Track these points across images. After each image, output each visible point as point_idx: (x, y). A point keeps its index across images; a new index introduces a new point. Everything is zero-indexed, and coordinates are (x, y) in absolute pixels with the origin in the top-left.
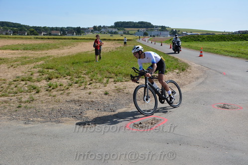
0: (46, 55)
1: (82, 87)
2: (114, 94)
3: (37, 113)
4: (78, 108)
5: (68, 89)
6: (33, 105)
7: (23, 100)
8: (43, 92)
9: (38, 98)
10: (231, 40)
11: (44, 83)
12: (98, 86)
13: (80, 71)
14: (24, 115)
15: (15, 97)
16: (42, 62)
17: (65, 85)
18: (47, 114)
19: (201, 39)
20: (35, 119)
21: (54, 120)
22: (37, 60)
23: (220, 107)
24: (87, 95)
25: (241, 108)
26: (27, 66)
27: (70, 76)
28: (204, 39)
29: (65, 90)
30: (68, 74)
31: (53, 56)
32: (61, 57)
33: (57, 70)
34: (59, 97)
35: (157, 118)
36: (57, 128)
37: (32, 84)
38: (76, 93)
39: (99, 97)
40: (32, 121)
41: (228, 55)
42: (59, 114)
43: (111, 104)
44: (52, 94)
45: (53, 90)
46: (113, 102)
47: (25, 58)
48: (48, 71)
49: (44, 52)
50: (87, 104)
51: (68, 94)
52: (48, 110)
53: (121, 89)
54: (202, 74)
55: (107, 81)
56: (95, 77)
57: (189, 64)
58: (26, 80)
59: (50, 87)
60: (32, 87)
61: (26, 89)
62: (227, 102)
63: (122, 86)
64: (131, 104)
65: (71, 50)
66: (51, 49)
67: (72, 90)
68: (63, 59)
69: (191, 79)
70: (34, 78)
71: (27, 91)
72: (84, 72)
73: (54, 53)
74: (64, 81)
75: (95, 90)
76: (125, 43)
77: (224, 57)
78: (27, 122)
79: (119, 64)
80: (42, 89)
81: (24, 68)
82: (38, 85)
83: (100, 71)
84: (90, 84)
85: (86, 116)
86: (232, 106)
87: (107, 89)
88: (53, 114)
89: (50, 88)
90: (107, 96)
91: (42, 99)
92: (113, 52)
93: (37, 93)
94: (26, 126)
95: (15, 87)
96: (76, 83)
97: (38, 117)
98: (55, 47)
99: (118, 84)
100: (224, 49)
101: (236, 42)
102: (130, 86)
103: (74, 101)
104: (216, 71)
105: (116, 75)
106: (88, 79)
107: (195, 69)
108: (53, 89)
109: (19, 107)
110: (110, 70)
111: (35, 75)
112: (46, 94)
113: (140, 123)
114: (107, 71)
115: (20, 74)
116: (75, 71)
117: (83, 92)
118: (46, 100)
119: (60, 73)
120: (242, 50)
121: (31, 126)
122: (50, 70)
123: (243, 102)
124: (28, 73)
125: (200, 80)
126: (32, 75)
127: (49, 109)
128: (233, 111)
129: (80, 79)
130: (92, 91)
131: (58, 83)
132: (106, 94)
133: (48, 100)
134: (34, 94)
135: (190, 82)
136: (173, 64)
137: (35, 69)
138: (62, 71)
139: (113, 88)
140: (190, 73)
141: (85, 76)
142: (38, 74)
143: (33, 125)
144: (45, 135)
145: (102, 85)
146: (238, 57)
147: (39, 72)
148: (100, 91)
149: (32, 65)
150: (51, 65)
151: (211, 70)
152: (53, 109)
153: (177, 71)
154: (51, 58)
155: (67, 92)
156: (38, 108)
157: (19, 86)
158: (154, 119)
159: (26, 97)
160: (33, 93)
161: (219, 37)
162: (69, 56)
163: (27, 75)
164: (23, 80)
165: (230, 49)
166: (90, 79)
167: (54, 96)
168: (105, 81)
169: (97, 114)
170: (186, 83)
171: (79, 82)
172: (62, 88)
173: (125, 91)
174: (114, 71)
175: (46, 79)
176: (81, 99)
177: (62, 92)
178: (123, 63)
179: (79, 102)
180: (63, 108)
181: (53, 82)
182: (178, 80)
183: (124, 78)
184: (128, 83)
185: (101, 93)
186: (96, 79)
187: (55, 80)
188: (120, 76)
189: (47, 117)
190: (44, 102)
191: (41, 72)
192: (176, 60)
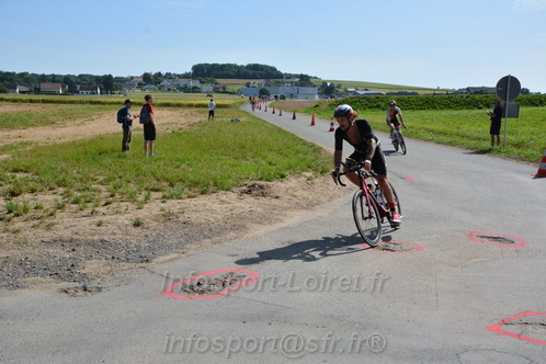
0: (19, 140)
1: (86, 212)
2: (155, 224)
4: (68, 256)
5: (51, 215)
10: (448, 107)
12: (123, 209)
13: (92, 175)
16: (5, 156)
17: (46, 208)
19: (383, 104)
21: (5, 283)
23: (378, 248)
24: (94, 227)
25: (419, 248)
27: (65, 186)
29: (45, 217)
30: (62, 184)
31: (37, 143)
32: (55, 145)
33: (37, 174)
34: (29, 234)
36: (7, 300)
38: (70, 223)
39: (118, 231)
41: (431, 140)
42: (20, 270)
43: (144, 245)
44: (11, 228)
45: (15, 219)
46: (149, 242)
48: (13, 178)
49: (14, 133)
50: (90, 248)
51: (49, 227)
53: (173, 214)
55: (147, 198)
56: (121, 190)
59: (10, 212)
63: (178, 207)
64: (188, 246)
65: (82, 128)
66: (33, 125)
67: (62, 217)
68: (56, 150)
72: (101, 178)
73: (40, 135)
74: (48, 199)
75: (114, 217)
76: (211, 113)
79: (183, 161)
83: (138, 175)
84: (106, 204)
85: (83, 271)
86: (404, 245)
87: (141, 214)
88: (5, 270)
89: (9, 215)
90: (138, 230)
92: (179, 134)
96: (76, 202)
99: (171, 203)
100: (427, 126)
101: (455, 112)
102: (195, 208)
103: (61, 242)
104: (394, 173)
105: (172, 185)
106: (104, 194)
108: (17, 215)
114: (154, 175)
116: (79, 176)
117: (86, 221)
119: (41, 181)
120: (466, 128)
122: (18, 175)
123: (427, 237)
128: (401, 255)
129: (87, 193)
130: (104, 219)
131: (32, 204)
132: (137, 224)
135: (331, 198)
136: (305, 159)
138: (46, 178)
139: (156, 211)
141: (101, 187)
145: (134, 206)
146: (451, 144)
148: (125, 219)
150: (23, 162)
152: (6, 261)
153: (308, 174)
154: (29, 148)
155: (48, 221)
158: (231, 275)
162: (74, 143)
165: (439, 127)
166: (109, 194)
167: (15, 232)
168: (141, 198)
169: (109, 268)
170: (323, 199)
171: (83, 200)
172: (39, 213)
173: (181, 219)
174: (169, 176)
175: (4, 195)
176: (77, 236)
177: (36, 222)
178: (195, 158)
179: (72, 243)
180: (30, 258)
181: (18, 201)
182: (306, 194)
183: (186, 190)
184: (193, 201)
185: (127, 222)
186: (123, 194)
187: (28, 196)
188: (179, 186)
192: (317, 150)
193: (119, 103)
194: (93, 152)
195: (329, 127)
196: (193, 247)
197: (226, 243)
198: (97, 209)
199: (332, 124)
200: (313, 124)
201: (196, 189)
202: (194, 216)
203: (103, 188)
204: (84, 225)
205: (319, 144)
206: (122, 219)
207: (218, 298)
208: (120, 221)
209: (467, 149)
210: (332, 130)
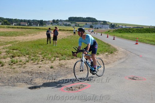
0: (14, 40)
1: (36, 63)
2: (57, 68)
4: (30, 77)
5: (25, 64)
8: (6, 66)
9: (2, 70)
11: (9, 60)
12: (47, 63)
13: (37, 52)
16: (10, 45)
17: (23, 61)
18: (7, 81)
19: (131, 31)
22: (7, 43)
23: (130, 78)
24: (38, 68)
25: (145, 80)
27: (28, 55)
28: (134, 31)
29: (23, 64)
31: (20, 41)
32: (25, 42)
33: (20, 51)
34: (18, 69)
35: (84, 85)
36: (12, 90)
38: (30, 67)
39: (46, 70)
41: (149, 43)
42: (15, 81)
44: (12, 67)
45: (14, 65)
46: (55, 73)
49: (13, 38)
50: (37, 75)
51: (24, 67)
53: (63, 65)
54: (125, 56)
55: (54, 59)
56: (46, 57)
57: (118, 49)
59: (12, 62)
65: (33, 37)
66: (18, 35)
67: (28, 64)
68: (26, 43)
69: (116, 59)
70: (2, 56)
72: (40, 53)
73: (20, 38)
74: (24, 59)
75: (44, 65)
77: (146, 44)
79: (66, 48)
80: (6, 64)
82: (3, 61)
83: (51, 52)
84: (42, 61)
85: (35, 82)
86: (139, 78)
87: (53, 64)
88: (11, 80)
90: (52, 69)
91: (5, 71)
92: (64, 39)
93: (2, 66)
96: (32, 60)
99: (63, 62)
100: (147, 39)
102: (70, 63)
103: (28, 72)
104: (135, 54)
105: (62, 56)
106: (41, 58)
107: (121, 53)
108: (14, 63)
110: (59, 52)
111: (3, 54)
112: (8, 67)
113: (71, 87)
114: (56, 52)
116: (33, 52)
117: (36, 66)
118: (8, 71)
119: (21, 53)
122: (14, 51)
123: (148, 76)
125: (122, 60)
127: (9, 77)
128: (138, 81)
129: (36, 57)
130: (41, 65)
131: (19, 60)
132: (51, 68)
133: (9, 71)
135: (114, 62)
136: (105, 49)
137: (3, 50)
138: (23, 52)
139: (57, 64)
140: (116, 55)
141: (39, 55)
142: (5, 53)
145: (50, 62)
149: (2, 47)
150: (16, 47)
151: (132, 54)
152: (11, 77)
153: (106, 53)
154: (17, 43)
155: (24, 66)
158: (82, 85)
162: (31, 41)
166: (43, 58)
167: (14, 69)
168: (53, 59)
169: (43, 81)
170: (111, 62)
171: (34, 59)
172: (21, 63)
173: (66, 66)
174: (61, 52)
175: (10, 57)
176: (33, 71)
177: (20, 66)
178: (69, 47)
179: (31, 73)
180: (18, 77)
181: (15, 59)
182: (106, 60)
183: (67, 57)
184: (69, 61)
185: (48, 67)
186: (47, 58)
187: (17, 58)
188: (64, 56)
189: (6, 82)
190: (6, 72)
191: (8, 52)
192: (109, 46)
193: (45, 29)
194: (37, 44)
195: (113, 38)
196: (69, 75)
197: (80, 75)
198: (39, 62)
199: (114, 37)
200: (108, 37)
201: (70, 57)
202: (69, 66)
203: (41, 56)
204: (35, 67)
205: (110, 44)
206: (47, 66)
207: (78, 92)
208: (46, 66)
210: (114, 39)
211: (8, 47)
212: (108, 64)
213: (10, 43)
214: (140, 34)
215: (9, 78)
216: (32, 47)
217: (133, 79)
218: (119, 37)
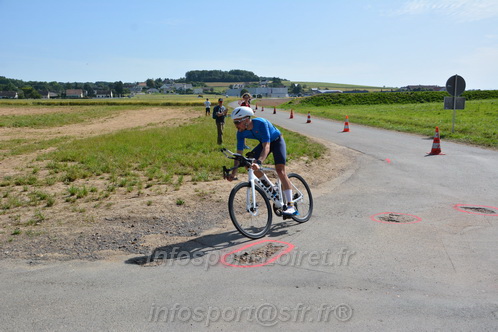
0: (59, 135)
1: (134, 193)
2: (194, 203)
3: (52, 244)
4: (130, 232)
5: (106, 196)
6: (42, 229)
7: (23, 220)
8: (60, 205)
9: (51, 215)
10: (397, 101)
11: (60, 188)
12: (163, 191)
13: (127, 163)
14: (27, 248)
15: (7, 216)
16: (51, 149)
17: (100, 190)
18: (72, 245)
19: (344, 100)
20: (49, 254)
21: (85, 255)
22: (43, 144)
23: (384, 219)
24: (145, 206)
25: (420, 220)
26: (24, 156)
27: (108, 172)
28: (350, 100)
29: (101, 199)
30: (106, 170)
31: (74, 137)
32: (89, 139)
33: (82, 163)
34: (93, 213)
35: (275, 244)
36: (92, 269)
37: (37, 190)
38: (123, 204)
39: (166, 210)
40: (43, 258)
41: (392, 129)
42: (94, 244)
43: (190, 221)
44: (77, 208)
45: (78, 200)
46: (193, 218)
47: (19, 142)
48: (66, 166)
49: (54, 130)
50: (145, 224)
51: (108, 206)
52: (72, 237)
53: (206, 194)
54: (350, 163)
55: (180, 181)
56: (156, 174)
57: (326, 145)
58: (24, 184)
59: (73, 194)
60: (39, 196)
61: (27, 199)
62: (395, 211)
63: (208, 188)
64: (225, 221)
65: (106, 124)
66: (67, 123)
67: (116, 198)
68: (93, 142)
69: (331, 172)
70: (40, 179)
71: (29, 204)
72: (136, 165)
73: (74, 131)
74: (100, 183)
75: (159, 197)
76: (208, 110)
78: (33, 260)
79: (198, 150)
80: (56, 199)
81: (19, 161)
82: (49, 191)
83: (166, 162)
85: (145, 244)
86: (404, 216)
87: (181, 194)
88: (82, 243)
89: (73, 197)
90: (181, 208)
91: (59, 218)
92: (186, 128)
93: (48, 206)
94: (33, 268)
95: (5, 197)
96: (122, 186)
97: (55, 251)
98: (75, 120)
99: (201, 185)
100: (385, 117)
101: (404, 106)
102: (222, 189)
103: (121, 219)
104: (374, 156)
105: (196, 170)
106: (143, 178)
107: (337, 155)
108: (79, 197)
109: (15, 234)
110: (184, 160)
111: (41, 172)
112: (65, 208)
114: (178, 161)
115: (12, 173)
116: (117, 164)
117: (137, 202)
118: (68, 220)
119: (88, 169)
120: (416, 118)
121: (43, 267)
122: (69, 164)
123: (421, 209)
124: (27, 170)
125: (348, 174)
126: (34, 173)
127: (75, 235)
128: (406, 225)
129: (129, 177)
130: (152, 199)
131: (88, 187)
132: (179, 204)
133: (71, 219)
134: (44, 209)
135: (329, 178)
136: (297, 146)
137: (40, 163)
139: (191, 192)
140: (328, 161)
141: (136, 172)
142: (47, 172)
143: (46, 267)
144: (70, 284)
145: (170, 188)
146: (408, 131)
147: (48, 167)
148: (169, 199)
149: (34, 155)
150: (70, 153)
151: (365, 156)
152: (81, 235)
153: (306, 159)
154: (69, 142)
155: (106, 202)
156: (53, 235)
157: (11, 194)
159: (27, 215)
160: (40, 206)
161: (375, 96)
162: (104, 136)
163: (26, 174)
164: (18, 184)
165: (395, 118)
166: (147, 178)
167: (82, 211)
168: (176, 179)
169: (165, 242)
170: (323, 179)
171: (127, 184)
172: (96, 195)
173: (214, 198)
175: (63, 180)
176: (133, 215)
177: (96, 203)
179: (130, 220)
180: (100, 233)
182: (308, 175)
183: (210, 174)
185: (171, 202)
187: (81, 181)
188: (203, 172)
189: (71, 250)
190: (63, 222)
191: (53, 168)
192: (303, 138)
193: (130, 104)
195: (306, 119)
199: (309, 117)
200: (292, 117)
201: (217, 173)
202: (224, 196)
203: (140, 173)
204: (137, 205)
205: (303, 133)
206: (166, 199)
208: (166, 201)
209: (424, 135)
210: (309, 122)
211: (50, 154)
212: (316, 184)
213: (50, 143)
214: (365, 107)
215: (76, 237)
216: (112, 151)
217: (390, 220)
218: (317, 115)
